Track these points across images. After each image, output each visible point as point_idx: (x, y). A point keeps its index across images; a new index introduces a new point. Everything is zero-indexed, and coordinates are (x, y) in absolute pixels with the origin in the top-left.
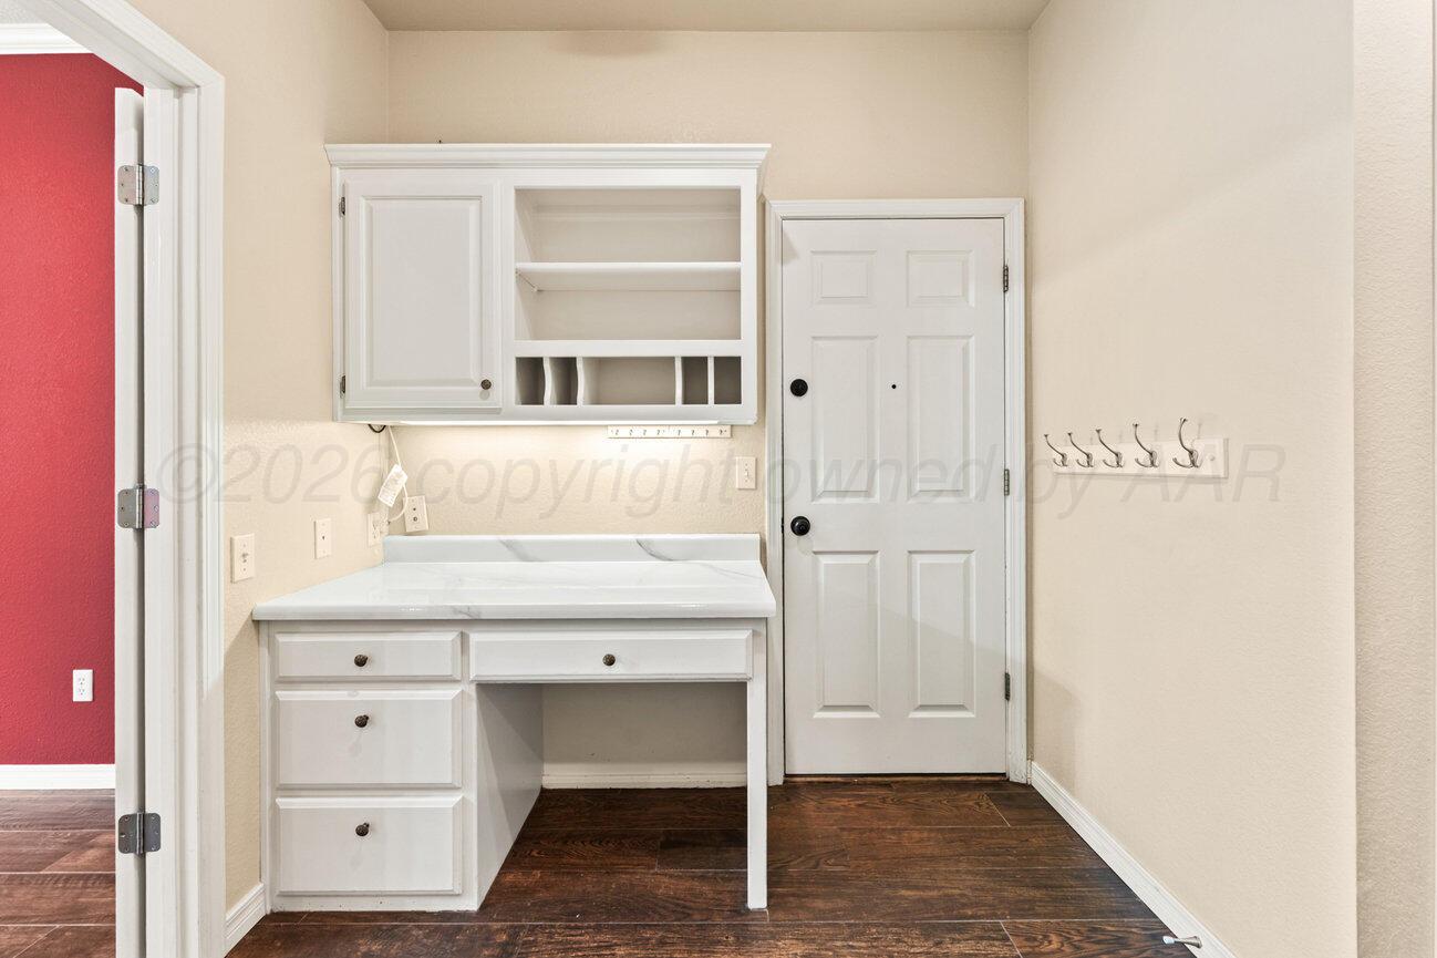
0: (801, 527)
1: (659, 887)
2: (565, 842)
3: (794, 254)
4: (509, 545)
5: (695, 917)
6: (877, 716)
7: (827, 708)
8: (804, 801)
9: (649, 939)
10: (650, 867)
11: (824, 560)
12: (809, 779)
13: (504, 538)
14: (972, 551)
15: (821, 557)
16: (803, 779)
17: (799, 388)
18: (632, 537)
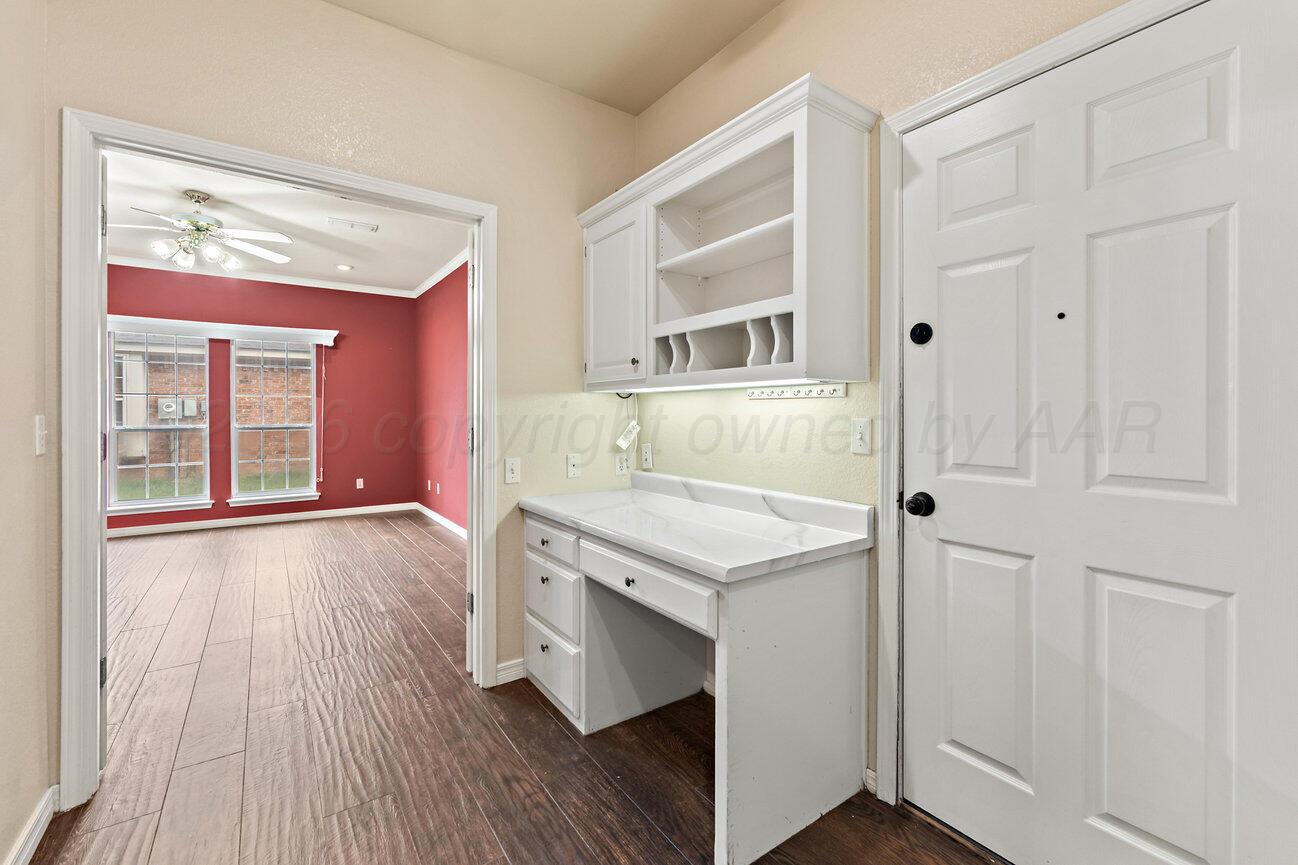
0: (923, 505)
1: (681, 799)
2: (671, 732)
3: (916, 171)
4: (686, 486)
5: (674, 837)
6: (1029, 790)
7: (954, 743)
8: (898, 835)
9: (632, 823)
10: (695, 783)
11: (955, 553)
12: (929, 820)
13: (684, 479)
14: (1231, 594)
15: (950, 548)
16: (922, 816)
17: (921, 334)
18: (758, 491)
